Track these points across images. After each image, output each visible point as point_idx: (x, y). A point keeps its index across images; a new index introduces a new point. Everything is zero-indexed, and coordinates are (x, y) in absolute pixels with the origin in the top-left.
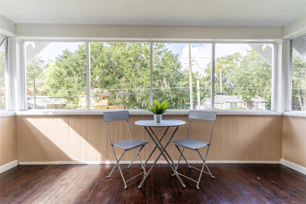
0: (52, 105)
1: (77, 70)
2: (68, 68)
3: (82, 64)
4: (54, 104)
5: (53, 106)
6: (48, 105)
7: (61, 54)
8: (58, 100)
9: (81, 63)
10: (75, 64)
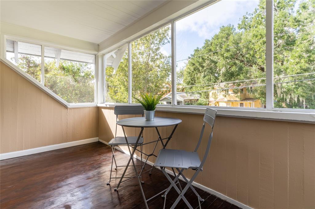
0: (187, 100)
1: (202, 65)
2: (195, 65)
3: (208, 59)
4: (189, 99)
5: (189, 101)
6: (185, 100)
7: (193, 53)
8: (192, 95)
9: (206, 58)
10: (201, 60)
